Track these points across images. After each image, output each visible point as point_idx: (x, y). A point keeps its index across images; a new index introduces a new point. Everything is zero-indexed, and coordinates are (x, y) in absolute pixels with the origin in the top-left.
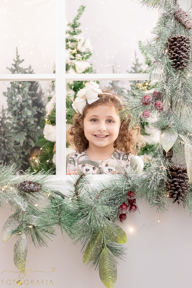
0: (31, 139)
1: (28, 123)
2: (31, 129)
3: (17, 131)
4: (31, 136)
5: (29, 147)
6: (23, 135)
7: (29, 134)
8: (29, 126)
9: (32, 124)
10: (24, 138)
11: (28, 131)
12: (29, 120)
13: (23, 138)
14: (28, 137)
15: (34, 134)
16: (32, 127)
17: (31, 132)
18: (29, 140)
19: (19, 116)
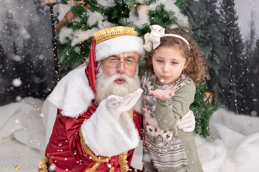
0: (216, 55)
1: (214, 39)
2: (217, 45)
3: (203, 44)
4: (216, 52)
5: (214, 62)
6: (208, 49)
7: (214, 49)
8: (215, 42)
9: (218, 40)
10: (210, 52)
11: (214, 46)
12: (215, 36)
13: (208, 53)
14: (213, 52)
15: (219, 50)
16: (217, 43)
17: (217, 48)
18: (214, 55)
19: (205, 31)
